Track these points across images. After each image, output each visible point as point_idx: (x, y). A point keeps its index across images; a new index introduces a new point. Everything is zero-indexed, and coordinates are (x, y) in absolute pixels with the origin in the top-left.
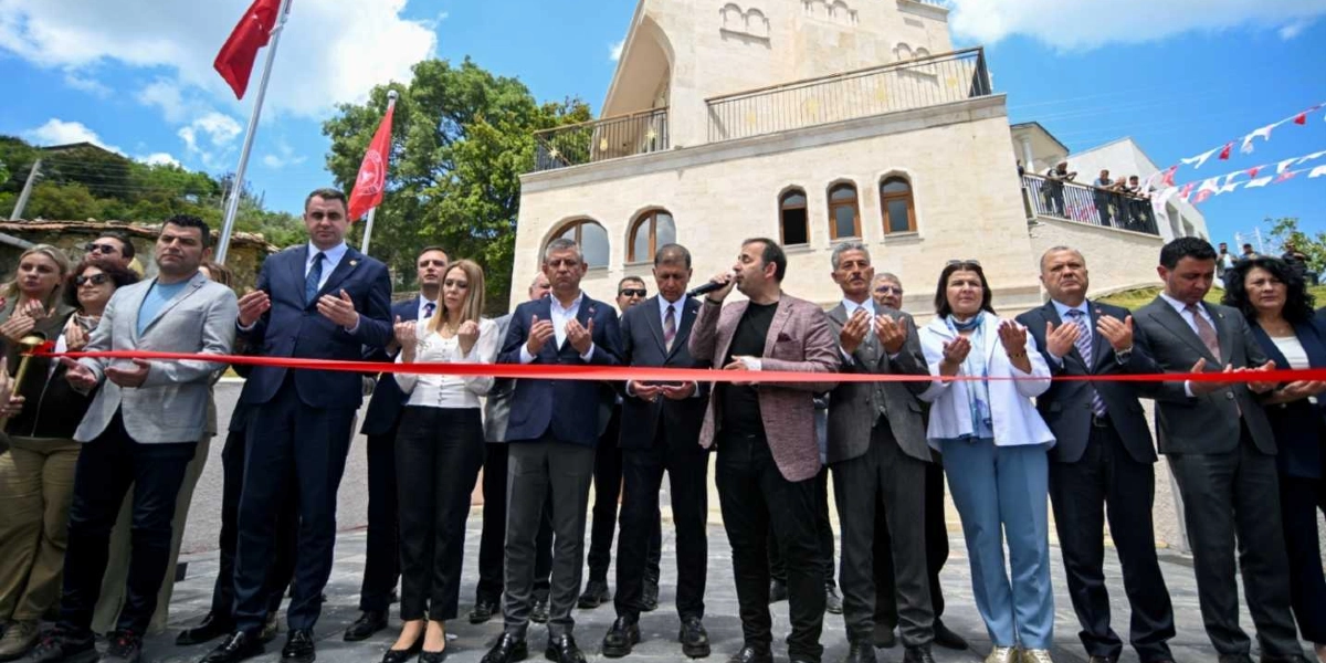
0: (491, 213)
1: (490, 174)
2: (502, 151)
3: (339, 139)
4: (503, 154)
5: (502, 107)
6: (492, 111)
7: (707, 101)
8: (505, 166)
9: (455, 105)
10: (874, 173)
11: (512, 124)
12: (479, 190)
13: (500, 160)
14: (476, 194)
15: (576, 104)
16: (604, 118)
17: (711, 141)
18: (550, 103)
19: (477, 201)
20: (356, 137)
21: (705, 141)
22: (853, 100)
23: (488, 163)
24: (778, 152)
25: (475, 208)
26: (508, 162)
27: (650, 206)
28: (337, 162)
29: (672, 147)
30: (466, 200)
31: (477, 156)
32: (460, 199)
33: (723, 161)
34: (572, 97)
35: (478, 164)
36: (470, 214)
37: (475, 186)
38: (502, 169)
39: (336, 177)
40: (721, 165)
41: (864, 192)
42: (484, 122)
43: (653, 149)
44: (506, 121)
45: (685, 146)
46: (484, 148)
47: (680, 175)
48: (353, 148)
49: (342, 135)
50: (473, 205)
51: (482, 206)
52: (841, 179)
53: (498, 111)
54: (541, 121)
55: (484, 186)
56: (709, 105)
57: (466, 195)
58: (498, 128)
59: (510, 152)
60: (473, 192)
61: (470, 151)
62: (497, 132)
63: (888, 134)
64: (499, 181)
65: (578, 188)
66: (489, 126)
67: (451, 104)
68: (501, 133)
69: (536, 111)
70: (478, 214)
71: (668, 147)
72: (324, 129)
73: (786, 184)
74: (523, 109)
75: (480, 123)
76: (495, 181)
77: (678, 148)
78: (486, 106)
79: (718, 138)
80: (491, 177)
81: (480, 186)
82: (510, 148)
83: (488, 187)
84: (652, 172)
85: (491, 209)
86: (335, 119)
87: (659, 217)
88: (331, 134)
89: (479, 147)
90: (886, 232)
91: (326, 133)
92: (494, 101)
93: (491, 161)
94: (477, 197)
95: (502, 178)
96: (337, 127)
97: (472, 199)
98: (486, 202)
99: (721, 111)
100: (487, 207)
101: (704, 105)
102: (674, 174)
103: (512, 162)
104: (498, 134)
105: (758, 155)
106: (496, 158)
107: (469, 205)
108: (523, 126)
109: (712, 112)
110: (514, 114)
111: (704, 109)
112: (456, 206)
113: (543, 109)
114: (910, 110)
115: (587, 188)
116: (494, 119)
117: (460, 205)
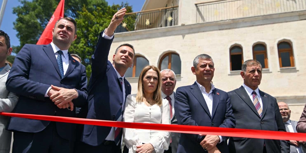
0: (88, 52)
1: (89, 34)
2: (94, 25)
3: (20, 16)
4: (95, 26)
5: (93, 5)
6: (89, 7)
7: (196, 5)
8: (96, 31)
9: (73, 3)
10: (275, 40)
11: (99, 12)
12: (84, 41)
13: (93, 29)
14: (82, 43)
15: (126, 5)
16: (143, 11)
17: (198, 22)
18: (116, 4)
19: (83, 46)
20: (28, 15)
21: (195, 23)
22: (261, 7)
23: (88, 30)
24: (230, 29)
25: (82, 49)
26: (97, 29)
27: (169, 51)
28: (19, 26)
29: (180, 24)
30: (78, 45)
31: (83, 26)
32: (75, 45)
33: (204, 32)
34: (125, 3)
35: (84, 29)
36: (79, 52)
37: (82, 39)
38: (94, 32)
39: (18, 33)
40: (203, 33)
41: (270, 48)
42: (87, 11)
43: (171, 25)
44: (96, 11)
45: (186, 24)
46: (86, 22)
47: (183, 37)
48: (27, 20)
49: (22, 14)
50: (81, 48)
51: (85, 49)
52: (259, 42)
53: (92, 7)
54: (111, 12)
55: (86, 39)
56: (197, 7)
57: (78, 43)
58: (92, 14)
59: (98, 25)
60: (81, 42)
61: (80, 24)
62: (92, 16)
63: (282, 22)
64: (93, 38)
65: (136, 41)
66: (89, 14)
67: (71, 2)
68: (94, 17)
69: (109, 8)
70: (83, 52)
71: (177, 24)
72: (14, 11)
73: (233, 43)
74: (103, 7)
75: (85, 11)
76: (91, 37)
77: (183, 25)
78: (87, 5)
79: (201, 21)
80: (89, 36)
81: (84, 40)
82: (97, 23)
83: (88, 40)
84: (170, 36)
85: (88, 50)
86: (19, 7)
87: (173, 55)
88: (17, 13)
89: (84, 22)
90: (280, 67)
91: (14, 13)
92: (90, 3)
93: (90, 29)
94: (83, 44)
95: (94, 36)
96: (19, 10)
97: (81, 45)
98: (87, 47)
99: (203, 9)
100: (87, 49)
101: (195, 6)
102: (181, 37)
103: (99, 29)
104: (93, 17)
105: (220, 30)
106: (91, 27)
107: (79, 47)
108: (104, 14)
109: (198, 9)
110: (100, 8)
111: (195, 8)
112: (73, 48)
113: (112, 7)
114: (292, 12)
115: (140, 41)
116: (91, 11)
117: (75, 47)
